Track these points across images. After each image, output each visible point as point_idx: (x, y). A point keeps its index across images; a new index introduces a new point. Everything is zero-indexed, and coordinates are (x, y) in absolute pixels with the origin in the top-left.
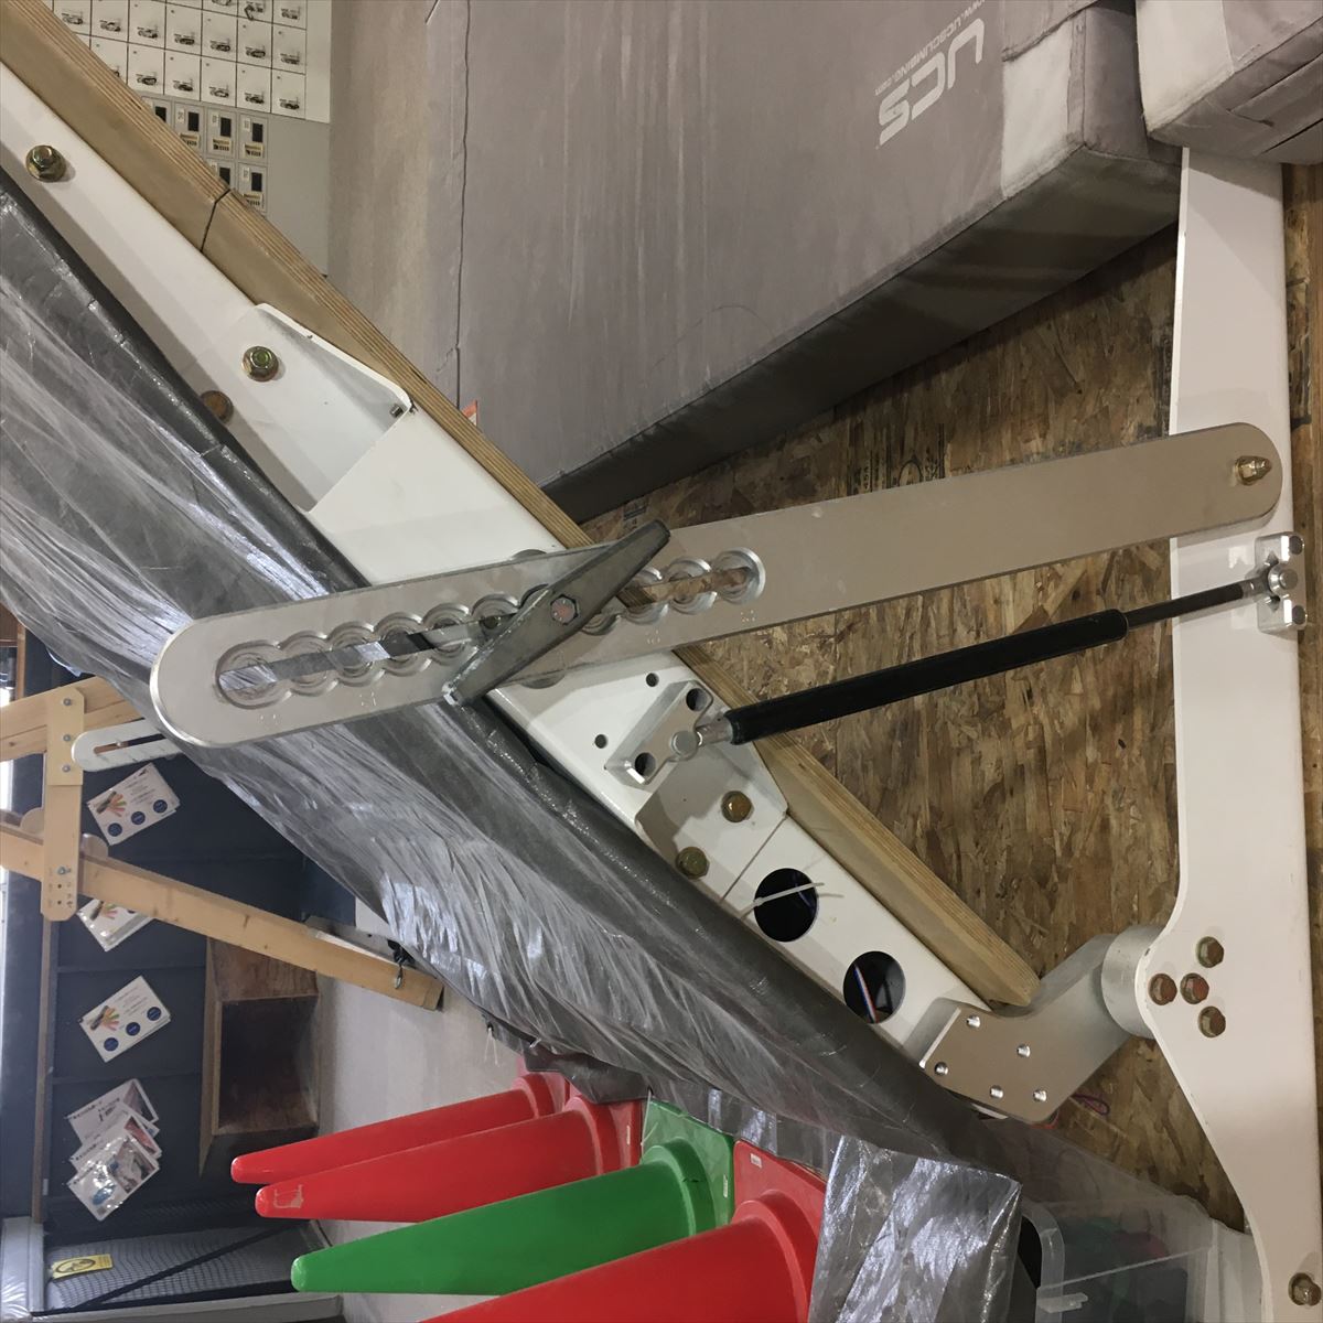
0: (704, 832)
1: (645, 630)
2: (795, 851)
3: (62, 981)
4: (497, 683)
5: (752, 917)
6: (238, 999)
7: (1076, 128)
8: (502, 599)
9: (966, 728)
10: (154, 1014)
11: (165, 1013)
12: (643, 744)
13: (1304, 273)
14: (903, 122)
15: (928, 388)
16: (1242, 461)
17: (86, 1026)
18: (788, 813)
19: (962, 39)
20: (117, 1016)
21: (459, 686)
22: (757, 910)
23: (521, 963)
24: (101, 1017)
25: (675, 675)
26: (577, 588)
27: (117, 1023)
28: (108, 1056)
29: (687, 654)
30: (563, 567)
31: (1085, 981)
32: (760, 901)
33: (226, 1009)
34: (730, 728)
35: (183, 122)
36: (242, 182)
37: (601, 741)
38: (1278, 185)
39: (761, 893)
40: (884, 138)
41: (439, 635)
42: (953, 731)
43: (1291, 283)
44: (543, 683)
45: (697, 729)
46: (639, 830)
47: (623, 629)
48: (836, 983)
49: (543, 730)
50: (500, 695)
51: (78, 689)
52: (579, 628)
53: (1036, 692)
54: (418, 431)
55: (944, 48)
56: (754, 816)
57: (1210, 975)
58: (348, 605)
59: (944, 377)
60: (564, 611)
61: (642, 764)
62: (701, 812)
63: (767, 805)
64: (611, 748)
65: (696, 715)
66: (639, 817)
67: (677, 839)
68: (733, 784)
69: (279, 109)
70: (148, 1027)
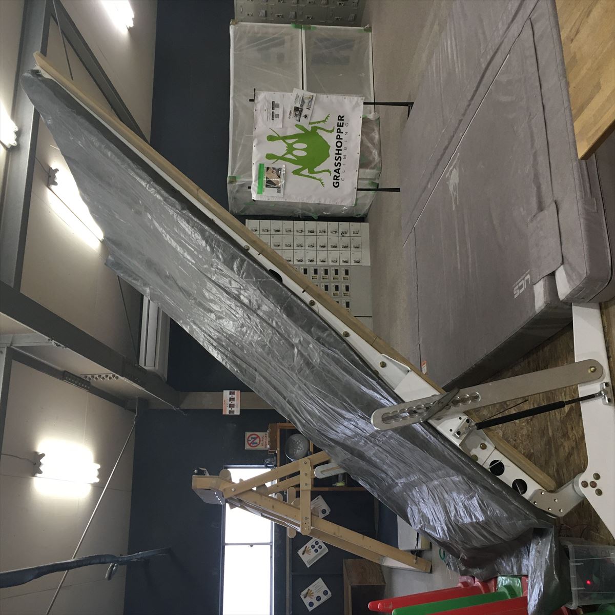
0: (476, 452)
1: (457, 408)
2: (498, 456)
3: (294, 578)
4: (429, 418)
5: (489, 470)
6: (356, 585)
7: (546, 300)
8: (429, 404)
9: (561, 440)
10: (325, 593)
11: (329, 593)
12: (458, 429)
13: (606, 325)
14: (518, 294)
15: (543, 351)
16: (590, 368)
17: (302, 597)
18: (496, 448)
19: (526, 278)
20: (313, 593)
21: (423, 418)
22: (490, 468)
23: (450, 518)
24: (307, 593)
25: (465, 418)
26: (442, 401)
27: (313, 596)
28: (310, 609)
29: (466, 413)
30: (440, 397)
31: (571, 485)
32: (491, 467)
33: (352, 588)
34: (476, 427)
35: (323, 272)
36: (342, 288)
37: (451, 430)
38: (599, 307)
39: (490, 465)
40: (516, 296)
41: (419, 411)
42: (558, 441)
43: (604, 327)
44: (439, 419)
45: (469, 427)
46: (460, 448)
47: (453, 409)
48: (511, 486)
49: (439, 428)
50: (431, 422)
51: (309, 459)
52: (443, 408)
53: (573, 427)
54: (412, 375)
55: (524, 279)
56: (487, 448)
57: (597, 482)
58: (402, 405)
59: (546, 348)
60: (440, 405)
61: (459, 433)
62: (476, 448)
63: (490, 447)
64: (453, 431)
65: (468, 424)
66: (460, 445)
67: (471, 453)
68: (483, 442)
69: (353, 264)
70: (324, 598)
